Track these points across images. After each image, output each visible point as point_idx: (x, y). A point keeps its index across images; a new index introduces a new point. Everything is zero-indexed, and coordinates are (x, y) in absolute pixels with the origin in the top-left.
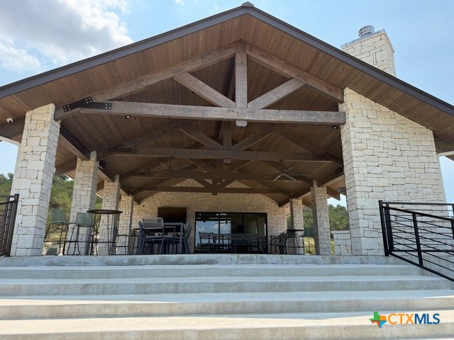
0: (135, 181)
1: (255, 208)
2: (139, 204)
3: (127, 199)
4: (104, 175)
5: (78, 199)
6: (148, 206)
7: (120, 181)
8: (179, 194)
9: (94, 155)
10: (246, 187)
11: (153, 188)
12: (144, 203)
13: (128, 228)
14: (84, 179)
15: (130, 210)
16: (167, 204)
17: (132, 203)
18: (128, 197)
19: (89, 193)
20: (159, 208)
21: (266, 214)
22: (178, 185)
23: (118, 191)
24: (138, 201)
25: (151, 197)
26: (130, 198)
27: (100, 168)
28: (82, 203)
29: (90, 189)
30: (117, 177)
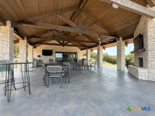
0: (34, 40)
1: (74, 51)
2: (35, 48)
5: (1, 49)
6: (38, 49)
7: (27, 40)
8: (49, 46)
9: (9, 23)
10: (71, 44)
11: (40, 43)
13: (32, 58)
14: (3, 37)
15: (32, 51)
16: (45, 49)
17: (33, 49)
18: (31, 46)
20: (43, 50)
21: (77, 53)
22: (49, 42)
24: (35, 47)
25: (39, 46)
26: (32, 46)
28: (4, 51)
29: (8, 43)
30: (26, 38)
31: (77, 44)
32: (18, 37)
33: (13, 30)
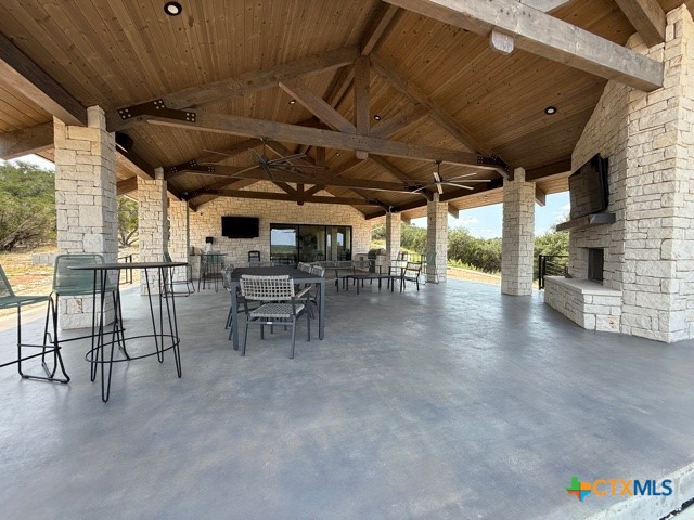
0: (190, 179)
1: (340, 220)
2: (195, 211)
3: (179, 206)
4: (132, 165)
5: (71, 213)
6: (207, 213)
7: (165, 179)
8: (248, 201)
9: (96, 114)
10: (330, 195)
11: (214, 191)
12: (200, 210)
13: (186, 246)
14: (79, 167)
15: (185, 221)
16: (233, 212)
17: (188, 211)
18: (180, 202)
19: (99, 201)
20: (224, 219)
21: (351, 227)
22: (246, 189)
23: (164, 194)
24: (194, 207)
25: (210, 202)
26: (184, 204)
27: (118, 149)
28: (84, 221)
29: (98, 192)
30: (160, 172)
31: (351, 195)
32: (134, 168)
33: (114, 143)
